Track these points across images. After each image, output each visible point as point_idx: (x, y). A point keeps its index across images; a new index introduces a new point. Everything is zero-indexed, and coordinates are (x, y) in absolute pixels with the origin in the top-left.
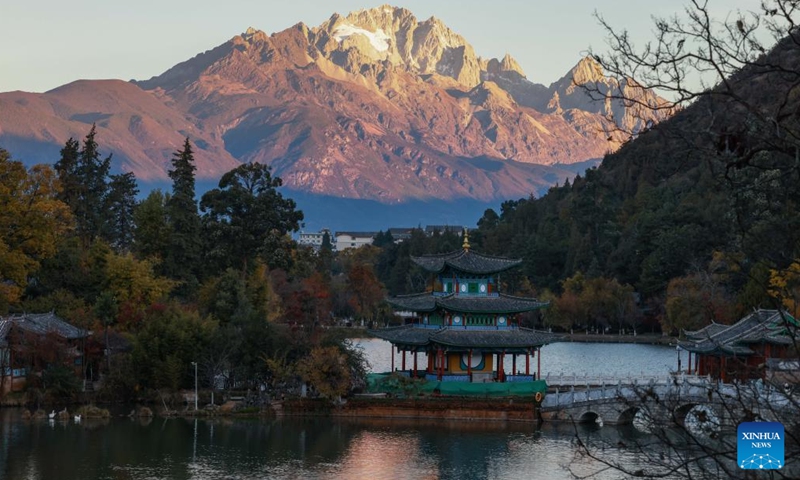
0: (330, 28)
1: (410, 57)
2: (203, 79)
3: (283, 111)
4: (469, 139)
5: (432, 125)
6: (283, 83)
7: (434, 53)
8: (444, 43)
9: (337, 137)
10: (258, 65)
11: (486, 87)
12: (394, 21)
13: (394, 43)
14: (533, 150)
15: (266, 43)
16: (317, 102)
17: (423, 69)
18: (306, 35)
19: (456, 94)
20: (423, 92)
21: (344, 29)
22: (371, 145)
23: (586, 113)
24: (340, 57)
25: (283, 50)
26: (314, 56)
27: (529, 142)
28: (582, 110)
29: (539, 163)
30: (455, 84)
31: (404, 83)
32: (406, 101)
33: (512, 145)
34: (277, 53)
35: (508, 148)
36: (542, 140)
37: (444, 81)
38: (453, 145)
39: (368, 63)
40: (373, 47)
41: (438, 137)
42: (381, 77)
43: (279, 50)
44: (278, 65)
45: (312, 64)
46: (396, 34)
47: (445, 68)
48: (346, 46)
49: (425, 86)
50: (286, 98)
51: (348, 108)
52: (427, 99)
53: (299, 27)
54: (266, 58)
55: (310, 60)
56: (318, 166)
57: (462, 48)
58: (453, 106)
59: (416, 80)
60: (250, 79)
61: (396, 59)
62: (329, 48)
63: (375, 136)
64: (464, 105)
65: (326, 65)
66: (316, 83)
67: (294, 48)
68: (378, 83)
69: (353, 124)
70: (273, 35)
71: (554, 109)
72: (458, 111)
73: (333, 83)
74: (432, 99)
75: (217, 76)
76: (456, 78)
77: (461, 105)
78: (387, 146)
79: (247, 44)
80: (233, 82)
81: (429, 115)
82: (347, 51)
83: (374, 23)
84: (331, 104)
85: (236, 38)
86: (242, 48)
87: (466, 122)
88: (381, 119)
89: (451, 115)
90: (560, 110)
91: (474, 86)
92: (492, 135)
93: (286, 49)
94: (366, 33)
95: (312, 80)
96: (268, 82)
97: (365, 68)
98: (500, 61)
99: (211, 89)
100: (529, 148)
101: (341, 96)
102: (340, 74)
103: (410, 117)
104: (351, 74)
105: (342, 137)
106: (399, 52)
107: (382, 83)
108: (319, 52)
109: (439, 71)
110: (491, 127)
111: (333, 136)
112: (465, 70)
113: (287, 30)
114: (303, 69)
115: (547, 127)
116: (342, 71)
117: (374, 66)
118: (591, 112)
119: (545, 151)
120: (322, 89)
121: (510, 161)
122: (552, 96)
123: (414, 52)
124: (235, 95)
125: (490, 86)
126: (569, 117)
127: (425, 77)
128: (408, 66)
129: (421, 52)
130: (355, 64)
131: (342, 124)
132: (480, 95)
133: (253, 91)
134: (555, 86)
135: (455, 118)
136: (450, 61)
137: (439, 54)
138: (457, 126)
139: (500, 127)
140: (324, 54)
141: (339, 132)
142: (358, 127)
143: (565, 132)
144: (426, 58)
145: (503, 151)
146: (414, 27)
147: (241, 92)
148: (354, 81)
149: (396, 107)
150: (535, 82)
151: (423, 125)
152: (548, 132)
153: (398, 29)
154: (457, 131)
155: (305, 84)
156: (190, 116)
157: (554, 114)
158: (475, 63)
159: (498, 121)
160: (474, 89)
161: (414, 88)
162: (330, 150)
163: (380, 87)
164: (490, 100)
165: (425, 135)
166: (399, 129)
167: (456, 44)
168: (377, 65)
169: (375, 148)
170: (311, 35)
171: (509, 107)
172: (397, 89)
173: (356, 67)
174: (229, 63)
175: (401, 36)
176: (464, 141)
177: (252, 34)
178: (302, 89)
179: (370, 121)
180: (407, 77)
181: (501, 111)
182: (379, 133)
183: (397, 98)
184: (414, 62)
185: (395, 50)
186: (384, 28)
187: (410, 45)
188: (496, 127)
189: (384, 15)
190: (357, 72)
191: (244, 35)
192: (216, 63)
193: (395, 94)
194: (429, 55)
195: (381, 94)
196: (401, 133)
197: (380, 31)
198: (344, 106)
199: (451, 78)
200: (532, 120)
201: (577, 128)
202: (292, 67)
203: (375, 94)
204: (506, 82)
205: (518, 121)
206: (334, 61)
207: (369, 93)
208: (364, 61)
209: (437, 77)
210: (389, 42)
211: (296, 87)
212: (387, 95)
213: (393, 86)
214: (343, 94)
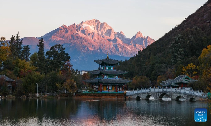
0: (81, 25)
1: (99, 32)
2: (53, 37)
3: (70, 44)
5: (104, 48)
6: (71, 37)
7: (105, 30)
8: (107, 28)
10: (65, 33)
12: (96, 23)
13: (96, 28)
15: (67, 28)
16: (78, 42)
17: (102, 34)
18: (76, 26)
19: (110, 40)
21: (84, 25)
24: (83, 31)
26: (77, 31)
28: (138, 44)
31: (98, 38)
32: (98, 42)
34: (69, 30)
35: (121, 53)
36: (129, 51)
37: (107, 37)
38: (109, 52)
40: (91, 29)
41: (105, 51)
42: (93, 36)
44: (69, 33)
45: (77, 33)
46: (96, 26)
47: (107, 34)
48: (85, 29)
49: (103, 39)
50: (71, 41)
51: (85, 44)
52: (103, 42)
53: (74, 24)
54: (67, 32)
55: (77, 32)
56: (78, 58)
57: (111, 29)
58: (109, 43)
59: (101, 37)
60: (63, 37)
61: (96, 32)
62: (81, 29)
65: (80, 34)
67: (73, 29)
68: (92, 38)
69: (86, 48)
70: (68, 26)
73: (82, 38)
75: (56, 36)
76: (110, 37)
77: (111, 43)
78: (94, 53)
79: (63, 29)
80: (59, 38)
81: (104, 45)
83: (91, 23)
84: (81, 43)
85: (60, 27)
86: (61, 29)
87: (112, 47)
88: (93, 46)
89: (109, 45)
91: (114, 38)
92: (118, 50)
93: (71, 30)
94: (90, 26)
95: (77, 37)
96: (67, 37)
97: (89, 34)
98: (120, 32)
99: (54, 39)
100: (126, 53)
102: (83, 36)
103: (99, 46)
105: (84, 51)
106: (97, 30)
108: (79, 30)
110: (117, 48)
112: (112, 35)
113: (71, 25)
114: (75, 34)
115: (130, 48)
118: (140, 45)
119: (130, 54)
120: (79, 39)
121: (122, 56)
122: (131, 41)
123: (100, 30)
125: (117, 38)
126: (135, 46)
127: (103, 36)
128: (99, 34)
129: (102, 30)
131: (84, 47)
132: (115, 41)
133: (64, 40)
134: (132, 38)
136: (108, 32)
137: (106, 31)
138: (110, 48)
140: (80, 31)
141: (83, 49)
142: (88, 48)
143: (134, 49)
144: (103, 32)
146: (100, 24)
147: (61, 40)
148: (87, 37)
149: (96, 43)
150: (127, 38)
151: (102, 48)
157: (132, 45)
158: (114, 33)
159: (119, 47)
161: (100, 39)
162: (81, 54)
163: (93, 39)
164: (117, 42)
165: (103, 50)
166: (97, 49)
167: (109, 28)
168: (92, 33)
169: (91, 53)
171: (122, 43)
173: (87, 34)
174: (58, 33)
176: (112, 52)
177: (64, 26)
179: (90, 47)
180: (98, 36)
181: (120, 44)
182: (92, 50)
184: (100, 33)
185: (96, 30)
186: (93, 25)
189: (93, 21)
191: (62, 26)
192: (56, 33)
193: (96, 40)
194: (104, 31)
195: (93, 41)
200: (127, 47)
201: (137, 49)
202: (73, 34)
203: (91, 40)
204: (121, 38)
205: (124, 47)
206: (82, 33)
208: (89, 33)
209: (105, 36)
210: (94, 28)
211: (74, 39)
213: (95, 38)
214: (84, 40)
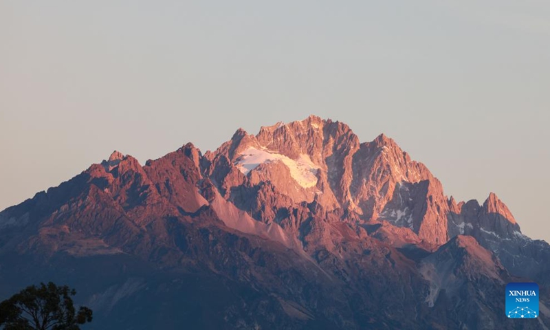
1: (350, 198)
7: (384, 190)
8: (398, 175)
10: (127, 209)
11: (462, 245)
12: (326, 142)
13: (324, 176)
15: (138, 176)
16: (211, 266)
17: (367, 215)
18: (197, 163)
19: (416, 255)
20: (368, 253)
21: (254, 153)
24: (247, 196)
25: (162, 186)
26: (209, 195)
31: (341, 238)
34: (154, 190)
37: (399, 235)
39: (287, 205)
40: (294, 182)
42: (306, 228)
43: (158, 186)
44: (156, 209)
45: (205, 208)
46: (327, 160)
47: (400, 214)
48: (255, 180)
49: (371, 242)
50: (167, 261)
51: (259, 277)
52: (373, 262)
53: (187, 150)
55: (203, 201)
57: (425, 184)
58: (412, 274)
59: (358, 233)
60: (113, 232)
61: (328, 200)
62: (229, 184)
63: (297, 321)
65: (224, 207)
66: (211, 238)
67: (179, 184)
68: (302, 239)
69: (264, 302)
70: (149, 163)
73: (237, 238)
75: (66, 227)
76: (416, 231)
77: (424, 273)
79: (111, 177)
82: (258, 187)
83: (296, 145)
84: (233, 271)
85: (94, 167)
86: (102, 183)
91: (443, 242)
93: (167, 184)
94: (287, 161)
95: (204, 232)
96: (139, 236)
97: (283, 214)
98: (481, 204)
101: (247, 258)
102: (248, 223)
104: (261, 224)
106: (332, 188)
107: (309, 238)
108: (216, 190)
109: (391, 219)
112: (430, 218)
113: (168, 156)
114: (193, 215)
116: (249, 218)
117: (295, 211)
120: (219, 247)
123: (355, 190)
124: (92, 258)
125: (467, 242)
127: (372, 229)
128: (346, 211)
129: (365, 189)
130: (268, 209)
131: (248, 302)
136: (407, 203)
137: (390, 193)
140: (223, 192)
142: (272, 309)
144: (372, 198)
146: (353, 150)
147: (101, 252)
148: (266, 233)
149: (329, 275)
150: (534, 238)
153: (330, 152)
155: (194, 240)
158: (444, 207)
159: (479, 298)
160: (443, 247)
161: (354, 245)
163: (305, 244)
165: (372, 320)
167: (416, 177)
168: (301, 209)
170: (204, 163)
171: (495, 276)
172: (330, 247)
173: (269, 213)
174: (84, 206)
175: (336, 163)
177: (118, 162)
179: (290, 298)
180: (343, 228)
182: (303, 316)
183: (330, 260)
184: (354, 206)
185: (327, 185)
186: (310, 153)
187: (348, 179)
189: (311, 132)
190: (271, 221)
191: (105, 164)
192: (64, 208)
193: (327, 253)
194: (377, 195)
195: (305, 255)
197: (305, 158)
198: (252, 274)
199: (410, 231)
202: (176, 212)
203: (298, 255)
204: (491, 237)
206: (236, 204)
207: (289, 253)
208: (281, 203)
209: (389, 229)
210: (318, 174)
211: (182, 243)
212: (316, 257)
213: (324, 242)
214: (251, 256)
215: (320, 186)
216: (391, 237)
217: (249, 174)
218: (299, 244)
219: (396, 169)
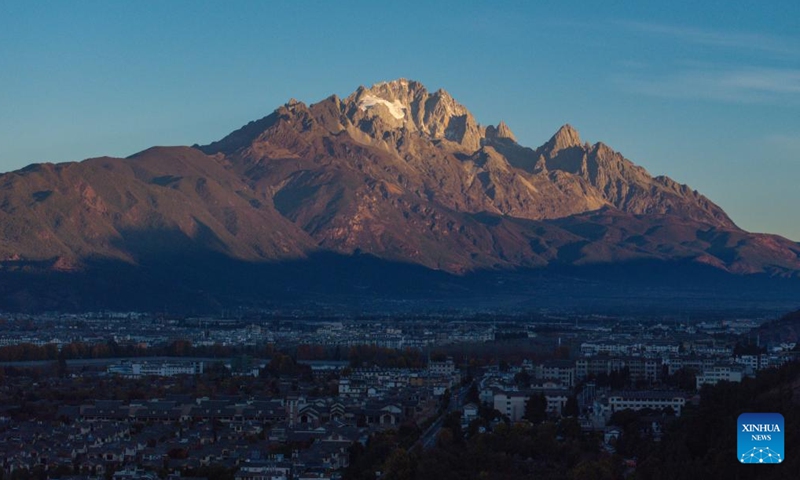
0: (357, 99)
1: (422, 124)
2: (256, 145)
3: (321, 174)
4: (473, 197)
5: (441, 185)
6: (321, 147)
7: (442, 121)
8: (450, 112)
9: (366, 196)
10: (301, 132)
11: (486, 152)
12: (409, 93)
13: (409, 112)
14: (525, 206)
15: (306, 114)
16: (348, 165)
17: (433, 135)
18: (339, 106)
19: (461, 157)
20: (434, 156)
21: (369, 99)
22: (393, 203)
23: (567, 174)
24: (366, 125)
25: (319, 119)
26: (345, 124)
27: (521, 199)
28: (565, 170)
29: (530, 218)
30: (459, 147)
31: (419, 148)
32: (420, 164)
33: (507, 202)
34: (315, 121)
35: (504, 205)
36: (532, 198)
37: (451, 146)
38: (459, 202)
39: (389, 129)
40: (392, 115)
41: (447, 195)
42: (400, 142)
43: (317, 119)
44: (316, 132)
45: (344, 131)
46: (411, 104)
47: (451, 133)
48: (370, 115)
49: (436, 151)
50: (324, 162)
51: (374, 170)
52: (438, 162)
53: (333, 99)
54: (306, 127)
55: (342, 128)
56: (350, 223)
57: (465, 116)
58: (459, 168)
59: (429, 145)
60: (294, 145)
61: (411, 125)
62: (357, 117)
63: (395, 195)
64: (468, 167)
65: (354, 132)
66: (347, 149)
67: (328, 117)
68: (397, 148)
69: (378, 185)
70: (311, 106)
71: (540, 170)
72: (463, 173)
73: (361, 148)
74: (441, 162)
75: (267, 143)
76: (460, 143)
77: (466, 167)
78: (406, 203)
79: (291, 114)
80: (280, 148)
81: (439, 176)
82: (372, 120)
83: (392, 94)
84: (360, 167)
85: (281, 109)
86: (287, 117)
87: (469, 182)
88: (400, 180)
89: (457, 176)
90: (545, 171)
91: (475, 150)
92: (491, 193)
93: (322, 118)
94: (388, 104)
95: (344, 146)
96: (308, 148)
97: (387, 135)
98: (495, 128)
99: (262, 154)
100: (521, 205)
101: (367, 160)
102: (366, 139)
103: (424, 178)
104: (375, 140)
105: (370, 196)
106: (413, 119)
107: (401, 148)
108: (349, 121)
109: (446, 137)
110: (490, 186)
111: (362, 195)
112: (468, 135)
113: (322, 102)
114: (337, 135)
115: (536, 185)
116: (368, 137)
117: (394, 133)
118: (571, 172)
119: (534, 207)
120: (352, 154)
121: (506, 216)
122: (539, 158)
123: (426, 120)
124: (282, 160)
125: (489, 150)
126: (553, 177)
127: (436, 142)
128: (422, 133)
129: (431, 119)
130: (378, 131)
131: (369, 185)
132: (481, 158)
133: (296, 156)
134: (541, 150)
135: (461, 178)
136: (455, 128)
137: (446, 121)
138: (462, 185)
139: (497, 186)
140: (353, 123)
141: (367, 192)
142: (383, 188)
143: (550, 190)
144: (435, 126)
145: (500, 207)
146: (425, 98)
147: (287, 157)
148: (377, 146)
149: (412, 169)
150: (524, 146)
151: (434, 184)
152: (536, 191)
153: (412, 100)
154: (462, 190)
155: (338, 149)
156: (245, 178)
157: (540, 174)
158: (475, 129)
159: (496, 181)
160: (476, 153)
161: (426, 152)
162: (360, 208)
163: (399, 151)
164: (490, 163)
165: (437, 194)
166: (415, 189)
167: (459, 113)
168: (397, 132)
169: (396, 206)
170: (343, 106)
171: (504, 169)
172: (413, 153)
173: (379, 134)
174: (277, 131)
175: (415, 106)
176: (469, 199)
177: (294, 105)
178: (336, 153)
179: (391, 182)
180: (420, 142)
181: (498, 172)
182: (399, 192)
183: (413, 160)
184: (425, 129)
185: (410, 117)
186: (400, 99)
187: (422, 114)
188: (494, 186)
189: (401, 87)
190: (380, 138)
191: (287, 106)
192: (266, 132)
193: (412, 157)
194: (438, 122)
195: (400, 157)
196: (417, 192)
197: (397, 102)
198: (371, 169)
199: (456, 143)
200: (523, 180)
201: (560, 187)
202: (328, 134)
203: (396, 158)
204: (501, 147)
205: (512, 180)
206: (361, 129)
207: (390, 157)
208: (386, 129)
209: (445, 142)
210: (405, 110)
211: (331, 152)
212: (405, 158)
213: (410, 150)
214: (369, 158)
215: (406, 117)
216: (447, 147)
217: (366, 111)
218: (396, 151)
219: (449, 108)
